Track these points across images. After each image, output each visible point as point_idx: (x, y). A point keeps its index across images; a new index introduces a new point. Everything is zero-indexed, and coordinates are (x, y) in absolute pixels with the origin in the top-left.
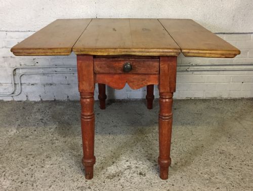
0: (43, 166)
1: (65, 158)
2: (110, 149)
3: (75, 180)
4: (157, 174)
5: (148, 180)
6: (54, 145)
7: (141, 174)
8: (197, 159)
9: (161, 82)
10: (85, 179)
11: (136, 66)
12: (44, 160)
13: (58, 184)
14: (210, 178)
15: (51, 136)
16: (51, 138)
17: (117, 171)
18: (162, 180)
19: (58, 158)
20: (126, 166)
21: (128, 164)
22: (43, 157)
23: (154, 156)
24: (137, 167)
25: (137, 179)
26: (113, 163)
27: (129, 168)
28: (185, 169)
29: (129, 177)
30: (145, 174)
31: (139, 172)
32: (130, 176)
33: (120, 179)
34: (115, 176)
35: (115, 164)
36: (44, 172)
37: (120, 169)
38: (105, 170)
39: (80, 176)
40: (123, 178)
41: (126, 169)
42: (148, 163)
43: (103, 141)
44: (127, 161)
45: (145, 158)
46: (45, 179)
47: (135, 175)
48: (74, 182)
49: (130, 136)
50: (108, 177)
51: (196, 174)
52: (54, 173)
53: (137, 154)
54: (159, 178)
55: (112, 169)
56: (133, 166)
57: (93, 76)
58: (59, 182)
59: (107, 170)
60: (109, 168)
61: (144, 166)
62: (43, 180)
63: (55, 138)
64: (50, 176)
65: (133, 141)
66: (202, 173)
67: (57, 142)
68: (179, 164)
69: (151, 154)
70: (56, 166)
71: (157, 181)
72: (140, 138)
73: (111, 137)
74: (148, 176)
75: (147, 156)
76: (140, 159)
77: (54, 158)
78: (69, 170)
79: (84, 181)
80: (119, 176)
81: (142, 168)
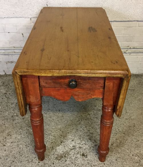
0: (5, 144)
1: (23, 136)
2: (59, 127)
3: (30, 160)
4: (97, 156)
5: (89, 162)
6: (14, 122)
7: (83, 155)
8: (129, 139)
9: (105, 97)
10: (38, 159)
11: (81, 82)
12: (6, 138)
13: (16, 165)
14: (140, 160)
15: (12, 111)
16: (12, 114)
17: (65, 151)
18: (100, 163)
19: (17, 136)
20: (71, 146)
21: (73, 144)
22: (5, 134)
23: (94, 135)
24: (80, 148)
25: (80, 160)
26: (61, 142)
27: (74, 148)
28: (120, 151)
29: (73, 158)
30: (87, 155)
31: (82, 153)
32: (75, 157)
33: (66, 161)
34: (62, 157)
35: (63, 144)
36: (5, 151)
37: (67, 148)
38: (54, 151)
39: (34, 156)
40: (69, 159)
41: (71, 150)
42: (90, 143)
43: (54, 118)
44: (73, 141)
45: (87, 138)
46: (6, 158)
47: (79, 156)
48: (29, 162)
49: (76, 113)
50: (57, 158)
51: (129, 155)
52: (13, 152)
53: (81, 133)
54: (98, 160)
55: (60, 150)
56: (78, 146)
57: (39, 91)
58: (17, 162)
59: (56, 150)
60: (58, 148)
61: (86, 146)
62: (4, 159)
63: (15, 114)
64: (10, 156)
65: (78, 119)
66: (133, 155)
67: (17, 118)
68: (114, 145)
69: (92, 133)
70: (16, 144)
71: (96, 164)
72: (84, 116)
73: (60, 114)
74: (89, 157)
75: (89, 135)
76: (83, 138)
77: (14, 136)
78: (25, 150)
79: (37, 162)
80: (65, 157)
81: (84, 148)
